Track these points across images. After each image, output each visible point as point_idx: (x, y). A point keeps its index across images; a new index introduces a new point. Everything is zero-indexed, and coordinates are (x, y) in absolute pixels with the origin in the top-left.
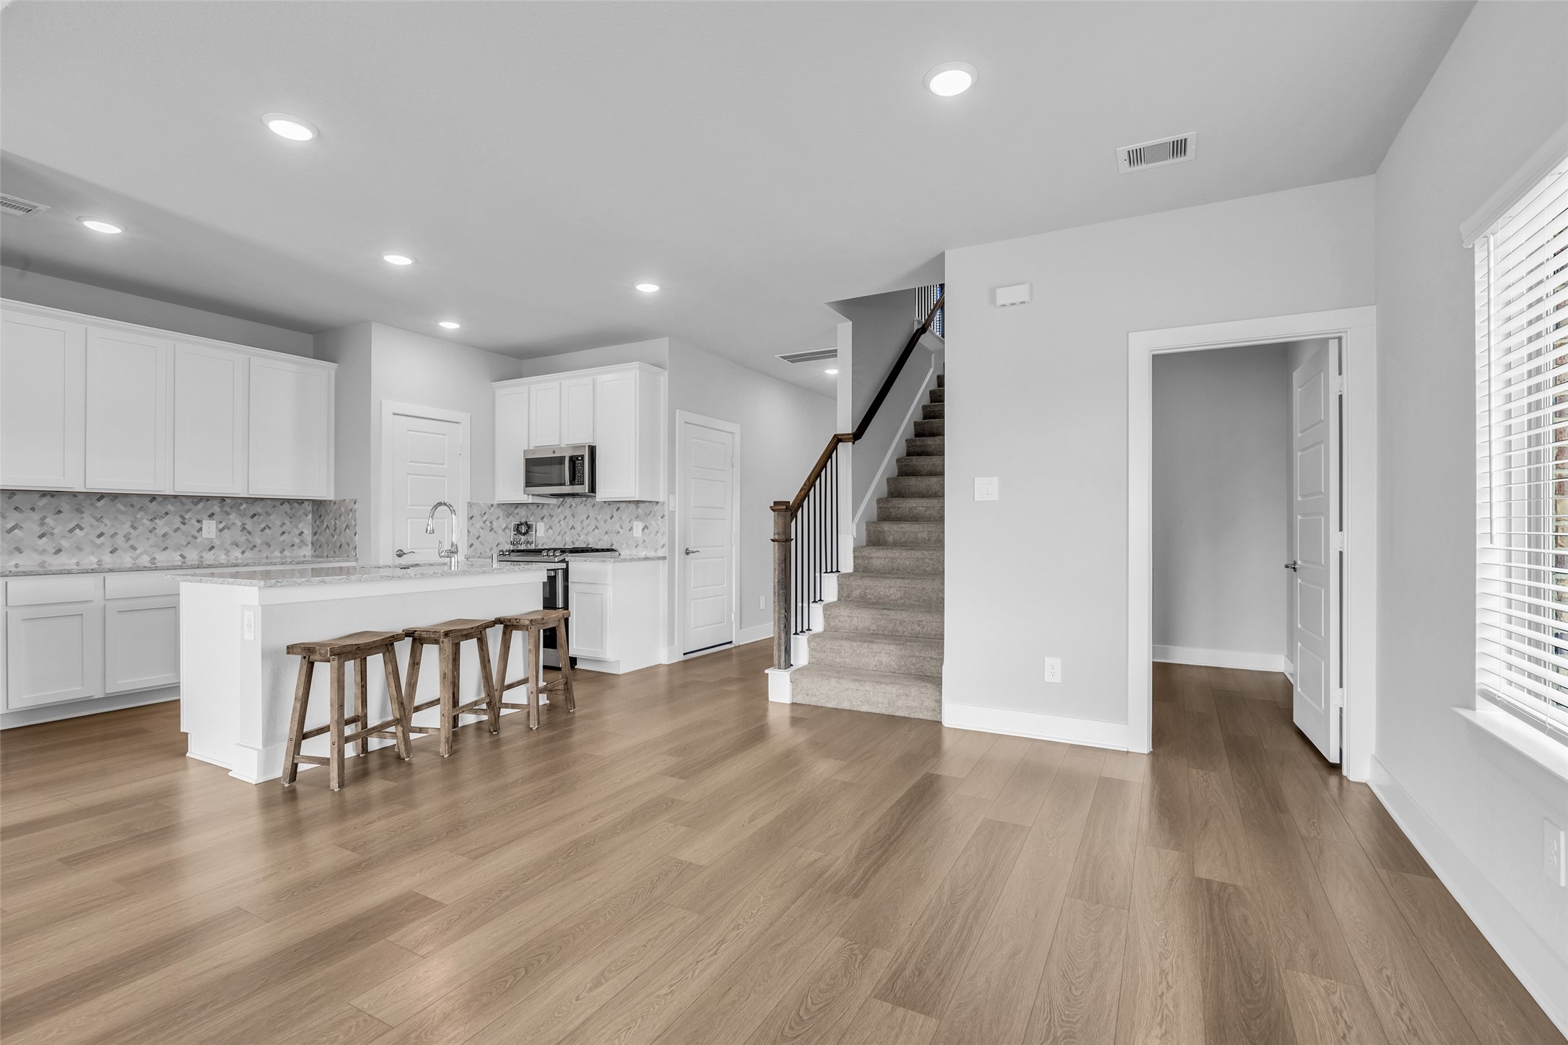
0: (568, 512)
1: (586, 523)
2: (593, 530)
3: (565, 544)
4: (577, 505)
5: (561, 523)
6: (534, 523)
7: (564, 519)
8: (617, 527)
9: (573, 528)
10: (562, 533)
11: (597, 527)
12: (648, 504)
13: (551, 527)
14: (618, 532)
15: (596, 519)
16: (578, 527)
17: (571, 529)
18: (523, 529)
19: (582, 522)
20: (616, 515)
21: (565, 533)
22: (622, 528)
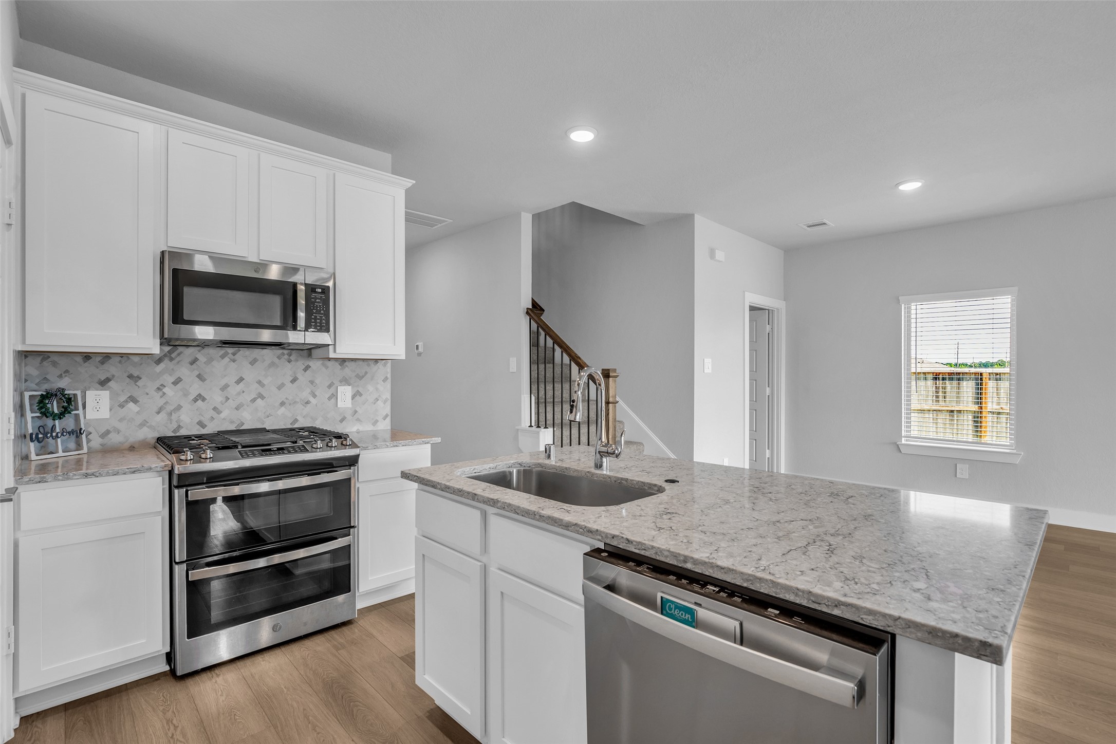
0: (184, 371)
1: (234, 390)
2: (254, 400)
3: (179, 427)
4: (210, 360)
5: (165, 390)
6: (79, 393)
7: (175, 383)
8: (305, 394)
9: (200, 397)
10: (170, 408)
11: (261, 396)
12: (361, 363)
13: (133, 399)
14: (308, 403)
15: (259, 382)
16: (216, 398)
17: (195, 400)
18: (55, 408)
19: (225, 388)
20: (303, 378)
21: (179, 407)
22: (314, 396)
